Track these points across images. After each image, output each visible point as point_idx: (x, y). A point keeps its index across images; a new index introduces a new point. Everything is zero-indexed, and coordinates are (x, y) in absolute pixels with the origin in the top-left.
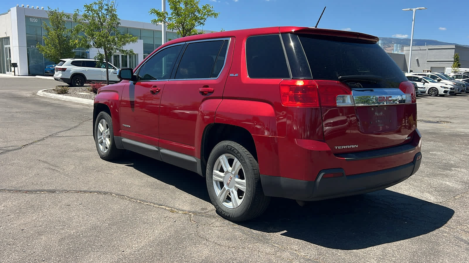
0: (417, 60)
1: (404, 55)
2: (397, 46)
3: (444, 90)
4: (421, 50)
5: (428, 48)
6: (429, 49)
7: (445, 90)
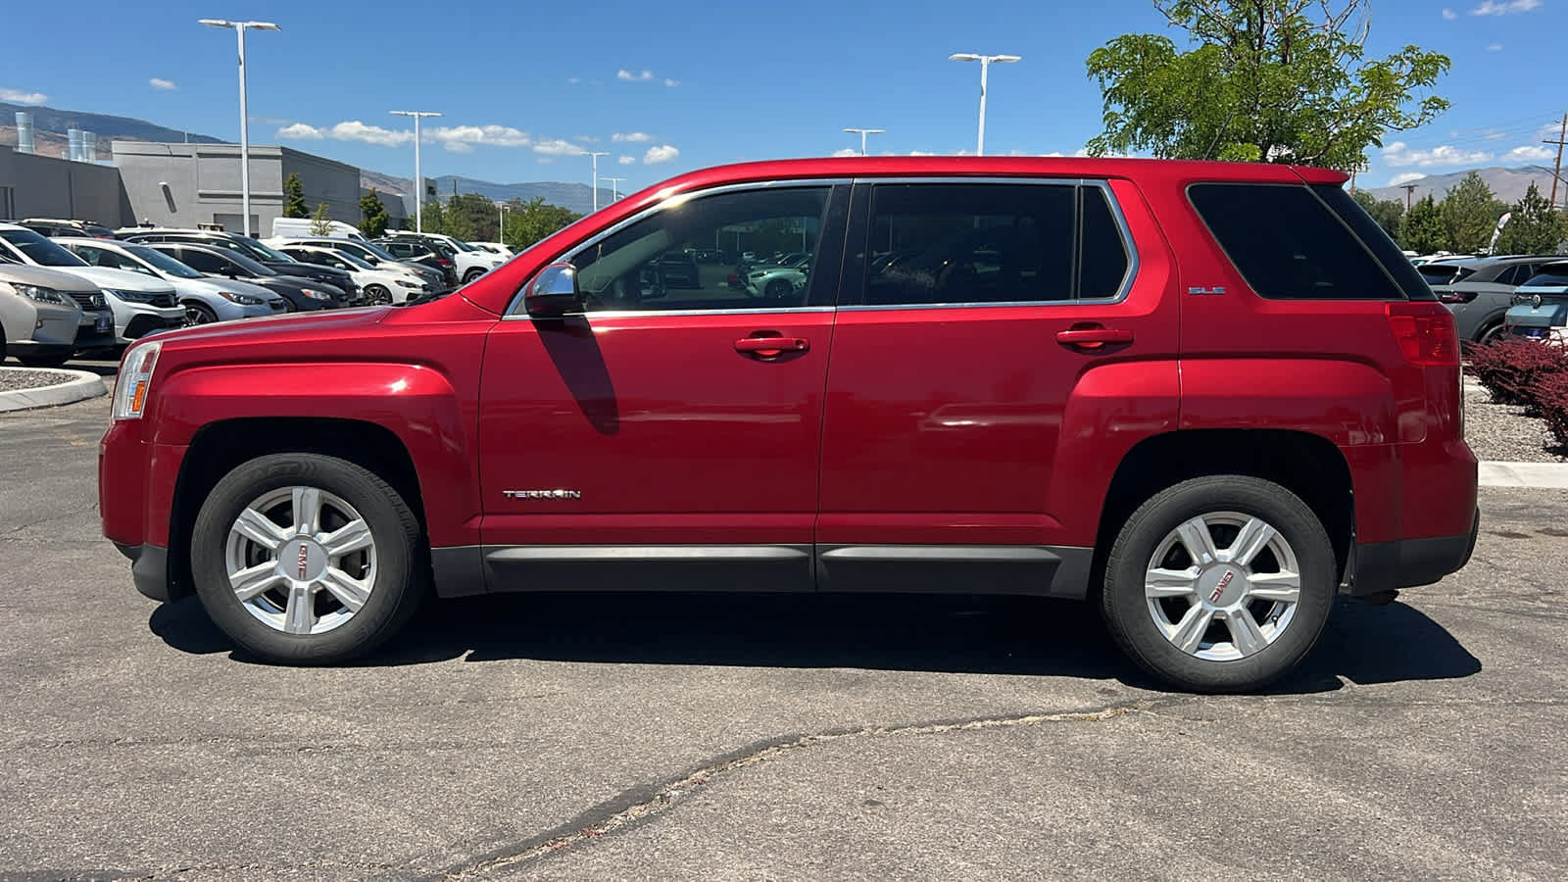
0: (165, 188)
1: (117, 169)
2: (79, 136)
3: (407, 294)
4: (172, 155)
5: (199, 151)
6: (200, 155)
7: (410, 294)
